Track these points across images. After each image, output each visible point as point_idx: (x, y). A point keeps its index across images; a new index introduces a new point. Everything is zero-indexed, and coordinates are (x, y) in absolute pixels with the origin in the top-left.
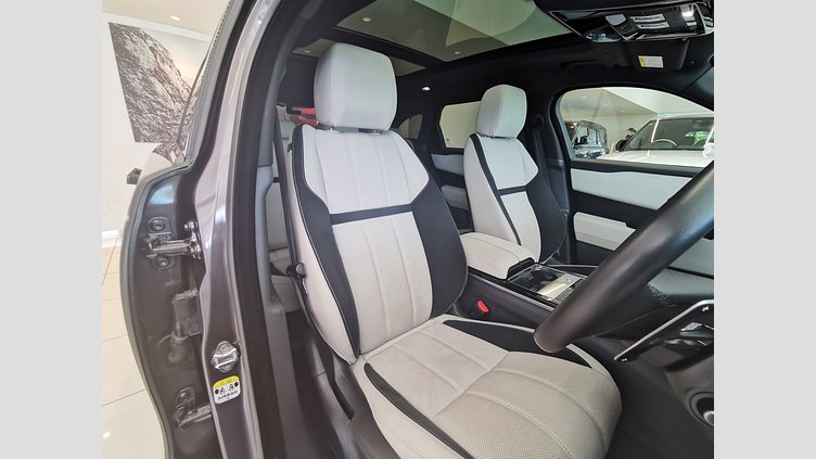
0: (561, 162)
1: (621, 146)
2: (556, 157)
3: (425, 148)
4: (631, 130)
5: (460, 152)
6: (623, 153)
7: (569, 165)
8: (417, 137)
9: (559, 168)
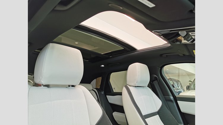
0: (172, 97)
1: (188, 88)
2: (169, 95)
3: (103, 93)
4: (190, 81)
5: (120, 94)
6: (190, 91)
7: (176, 99)
8: (99, 87)
9: (171, 101)
